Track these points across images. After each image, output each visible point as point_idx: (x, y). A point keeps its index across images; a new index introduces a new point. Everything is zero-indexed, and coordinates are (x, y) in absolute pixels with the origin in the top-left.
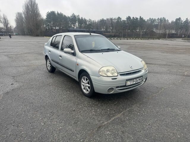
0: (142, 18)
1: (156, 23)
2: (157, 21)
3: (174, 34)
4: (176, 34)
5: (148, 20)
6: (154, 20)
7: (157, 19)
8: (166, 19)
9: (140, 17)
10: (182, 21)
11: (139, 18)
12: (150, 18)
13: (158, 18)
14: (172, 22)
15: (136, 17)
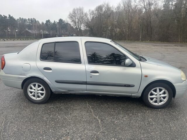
0: (12, 17)
1: (27, 23)
2: (28, 21)
3: (47, 34)
4: (49, 34)
5: (18, 19)
6: (25, 20)
7: (27, 19)
8: (37, 20)
9: (10, 16)
10: (51, 23)
11: (8, 16)
12: (20, 18)
13: (29, 19)
14: (43, 23)
15: (4, 15)
